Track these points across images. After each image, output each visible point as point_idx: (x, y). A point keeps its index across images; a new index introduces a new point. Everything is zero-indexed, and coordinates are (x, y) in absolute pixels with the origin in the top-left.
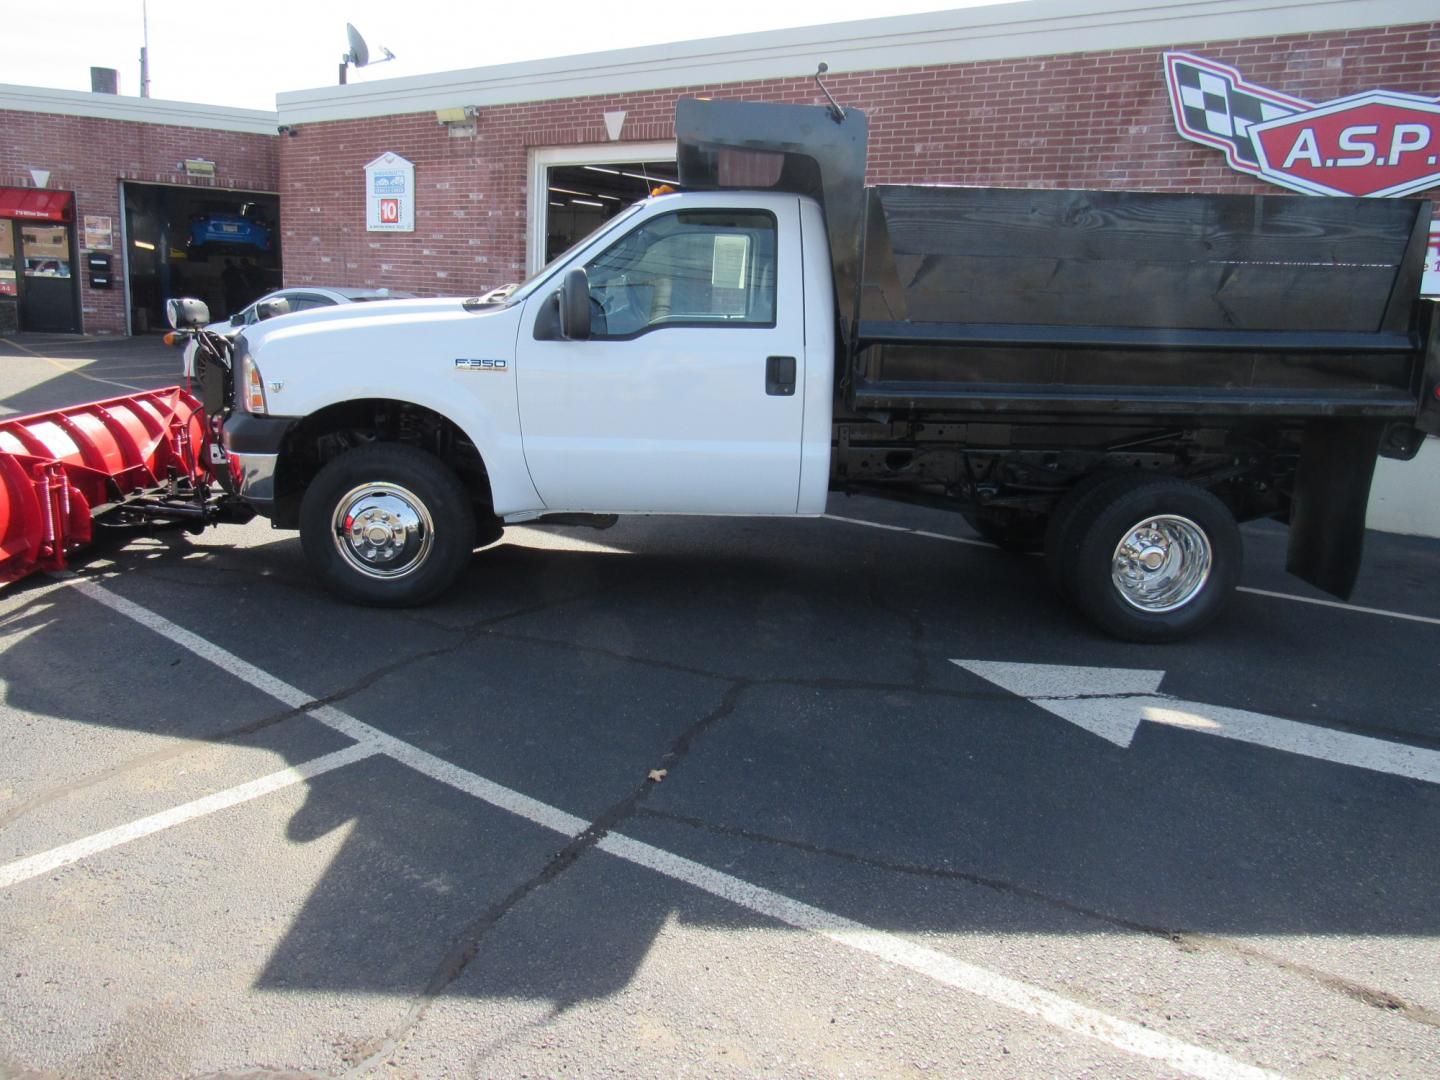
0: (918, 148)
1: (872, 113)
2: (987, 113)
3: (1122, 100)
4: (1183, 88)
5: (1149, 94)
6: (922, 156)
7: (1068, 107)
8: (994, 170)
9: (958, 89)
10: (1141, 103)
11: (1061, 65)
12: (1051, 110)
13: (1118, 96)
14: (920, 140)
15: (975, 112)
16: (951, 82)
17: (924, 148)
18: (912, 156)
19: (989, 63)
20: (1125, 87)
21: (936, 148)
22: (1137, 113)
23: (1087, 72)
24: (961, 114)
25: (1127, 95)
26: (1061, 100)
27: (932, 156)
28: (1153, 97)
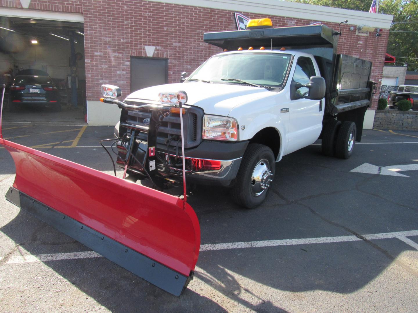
0: (165, 29)
1: (148, 15)
2: (186, 21)
3: (224, 23)
4: (240, 23)
5: (230, 23)
6: (166, 31)
7: (210, 23)
8: (190, 38)
9: (177, 12)
10: (228, 25)
11: (207, 10)
12: (205, 23)
13: (222, 22)
14: (165, 26)
15: (183, 20)
16: (174, 9)
17: (167, 29)
18: (164, 31)
19: (186, 6)
20: (224, 20)
21: (171, 29)
22: (228, 27)
23: (214, 14)
24: (178, 20)
25: (225, 22)
26: (208, 20)
27: (170, 32)
28: (231, 24)
